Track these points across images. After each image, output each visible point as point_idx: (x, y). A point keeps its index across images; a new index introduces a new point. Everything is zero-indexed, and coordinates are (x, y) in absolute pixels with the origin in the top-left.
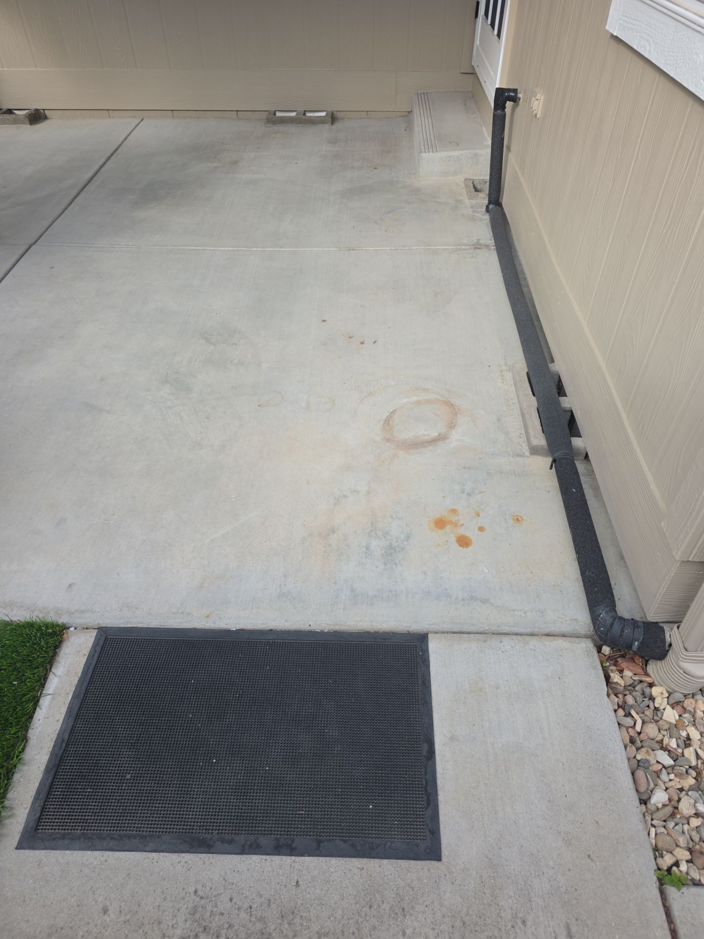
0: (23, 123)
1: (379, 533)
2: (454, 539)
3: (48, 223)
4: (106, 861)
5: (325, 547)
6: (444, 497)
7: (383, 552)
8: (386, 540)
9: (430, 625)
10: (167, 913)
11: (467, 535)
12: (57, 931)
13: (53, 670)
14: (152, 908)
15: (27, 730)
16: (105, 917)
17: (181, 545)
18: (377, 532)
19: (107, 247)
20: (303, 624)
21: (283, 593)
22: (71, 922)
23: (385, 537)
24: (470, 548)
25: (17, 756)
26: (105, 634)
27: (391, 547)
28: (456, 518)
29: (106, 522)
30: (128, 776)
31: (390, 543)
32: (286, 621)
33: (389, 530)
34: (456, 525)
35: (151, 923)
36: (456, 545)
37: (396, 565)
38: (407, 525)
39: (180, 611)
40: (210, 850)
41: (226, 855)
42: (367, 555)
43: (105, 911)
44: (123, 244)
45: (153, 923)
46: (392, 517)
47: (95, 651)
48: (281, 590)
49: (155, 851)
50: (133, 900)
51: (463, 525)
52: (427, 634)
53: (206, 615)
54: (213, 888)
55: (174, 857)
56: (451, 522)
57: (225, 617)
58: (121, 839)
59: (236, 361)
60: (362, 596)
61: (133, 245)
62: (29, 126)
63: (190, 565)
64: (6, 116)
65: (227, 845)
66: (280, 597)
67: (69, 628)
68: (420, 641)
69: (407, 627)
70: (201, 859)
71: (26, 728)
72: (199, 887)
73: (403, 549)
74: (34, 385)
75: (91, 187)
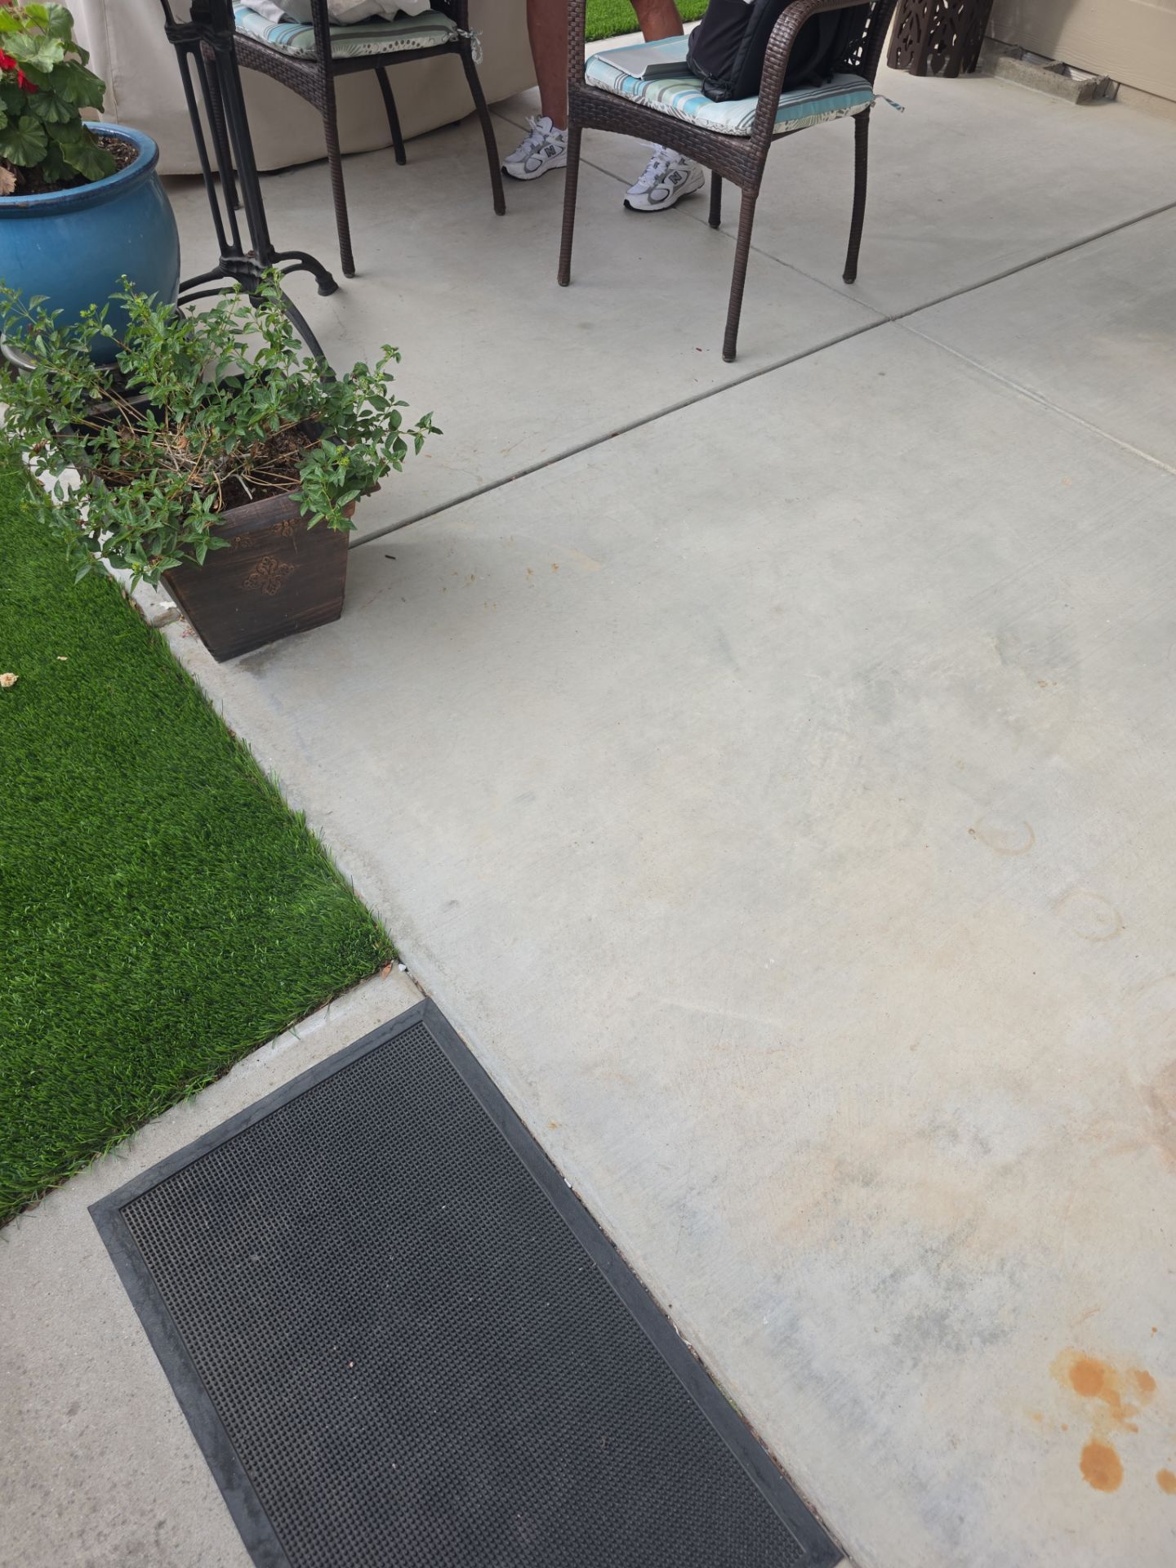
0: (1068, 96)
1: (945, 1271)
2: (1083, 1438)
3: (946, 291)
4: (133, 1344)
5: (825, 1195)
6: (1154, 1330)
7: (916, 1313)
8: (945, 1298)
9: (861, 1548)
10: (112, 1507)
11: (1122, 1462)
12: (19, 1368)
13: (333, 1006)
14: (108, 1476)
15: (236, 1060)
16: (65, 1418)
17: (626, 973)
18: (944, 1265)
19: (998, 380)
20: (663, 1292)
21: (684, 1205)
22: (37, 1377)
23: (948, 1289)
24: (1099, 1495)
25: (195, 1087)
26: (424, 1015)
27: (941, 1318)
28: (1136, 1403)
29: (574, 846)
30: (256, 1258)
31: (948, 1310)
32: (645, 1259)
33: (971, 1284)
34: (1120, 1414)
35: (89, 1496)
36: (1074, 1457)
37: (915, 1365)
38: (1014, 1310)
39: (530, 1079)
40: (226, 1488)
41: (233, 1525)
42: (882, 1286)
43: (72, 1411)
44: (1029, 386)
45: (89, 1499)
46: (1002, 1263)
47: (392, 1029)
48: (685, 1198)
49: (181, 1403)
50: (104, 1438)
51: (1135, 1430)
52: (841, 1557)
53: (553, 1121)
54: (179, 1549)
55: (190, 1440)
56: (1114, 1398)
57: (573, 1152)
58: (170, 1337)
59: (1011, 718)
60: (799, 1354)
61: (1042, 397)
62: (1073, 104)
63: (608, 1017)
64: (1050, 76)
65: (246, 1511)
66: (674, 1208)
67: (400, 962)
68: (815, 1555)
69: (818, 1501)
70: (208, 1485)
71: (238, 1055)
72: (169, 1524)
73: (959, 1348)
74: (685, 558)
75: (1074, 256)
